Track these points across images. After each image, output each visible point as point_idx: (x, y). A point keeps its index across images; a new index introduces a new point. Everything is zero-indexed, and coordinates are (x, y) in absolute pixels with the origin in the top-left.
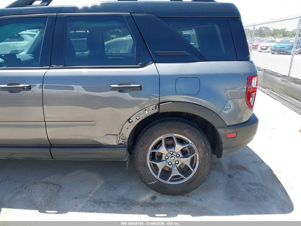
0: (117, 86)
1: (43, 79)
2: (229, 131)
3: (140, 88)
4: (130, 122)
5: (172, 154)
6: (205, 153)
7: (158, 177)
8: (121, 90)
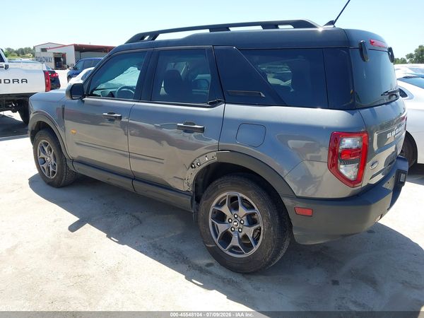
0: (182, 125)
1: (131, 111)
2: (300, 204)
3: (202, 130)
4: (192, 167)
5: (236, 218)
6: (269, 228)
7: (216, 241)
8: (187, 130)
